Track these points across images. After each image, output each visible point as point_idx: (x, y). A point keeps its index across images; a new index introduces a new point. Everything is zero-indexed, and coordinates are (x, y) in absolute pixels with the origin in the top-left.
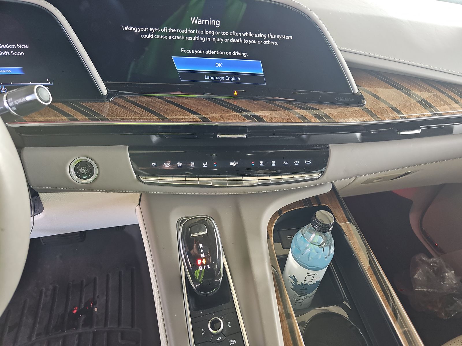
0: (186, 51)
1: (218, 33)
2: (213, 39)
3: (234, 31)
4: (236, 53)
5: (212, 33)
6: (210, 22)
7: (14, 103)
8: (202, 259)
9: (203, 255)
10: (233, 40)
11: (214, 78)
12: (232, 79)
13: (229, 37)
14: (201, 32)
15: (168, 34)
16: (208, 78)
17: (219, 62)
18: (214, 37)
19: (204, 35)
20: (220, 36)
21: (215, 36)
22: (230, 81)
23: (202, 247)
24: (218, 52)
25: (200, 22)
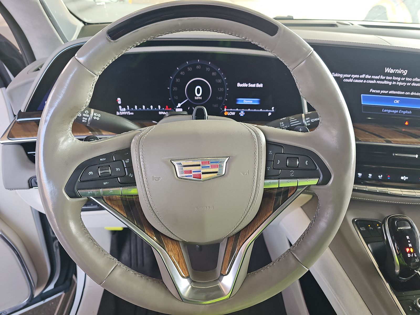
0: (374, 91)
1: (403, 79)
2: (398, 83)
3: (416, 78)
4: (414, 93)
5: (399, 79)
6: (399, 71)
7: (310, 121)
8: (410, 248)
9: (410, 245)
10: (414, 84)
11: (389, 111)
12: (404, 112)
13: (412, 82)
14: (391, 78)
15: (364, 79)
16: (385, 111)
17: (397, 99)
18: (399, 82)
19: (392, 81)
20: (405, 81)
21: (401, 81)
22: (402, 113)
23: (409, 239)
24: (399, 93)
25: (392, 71)
